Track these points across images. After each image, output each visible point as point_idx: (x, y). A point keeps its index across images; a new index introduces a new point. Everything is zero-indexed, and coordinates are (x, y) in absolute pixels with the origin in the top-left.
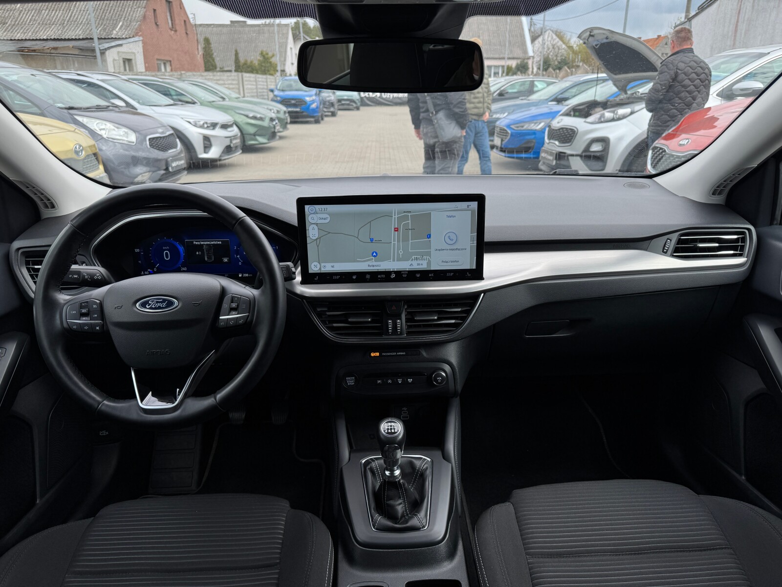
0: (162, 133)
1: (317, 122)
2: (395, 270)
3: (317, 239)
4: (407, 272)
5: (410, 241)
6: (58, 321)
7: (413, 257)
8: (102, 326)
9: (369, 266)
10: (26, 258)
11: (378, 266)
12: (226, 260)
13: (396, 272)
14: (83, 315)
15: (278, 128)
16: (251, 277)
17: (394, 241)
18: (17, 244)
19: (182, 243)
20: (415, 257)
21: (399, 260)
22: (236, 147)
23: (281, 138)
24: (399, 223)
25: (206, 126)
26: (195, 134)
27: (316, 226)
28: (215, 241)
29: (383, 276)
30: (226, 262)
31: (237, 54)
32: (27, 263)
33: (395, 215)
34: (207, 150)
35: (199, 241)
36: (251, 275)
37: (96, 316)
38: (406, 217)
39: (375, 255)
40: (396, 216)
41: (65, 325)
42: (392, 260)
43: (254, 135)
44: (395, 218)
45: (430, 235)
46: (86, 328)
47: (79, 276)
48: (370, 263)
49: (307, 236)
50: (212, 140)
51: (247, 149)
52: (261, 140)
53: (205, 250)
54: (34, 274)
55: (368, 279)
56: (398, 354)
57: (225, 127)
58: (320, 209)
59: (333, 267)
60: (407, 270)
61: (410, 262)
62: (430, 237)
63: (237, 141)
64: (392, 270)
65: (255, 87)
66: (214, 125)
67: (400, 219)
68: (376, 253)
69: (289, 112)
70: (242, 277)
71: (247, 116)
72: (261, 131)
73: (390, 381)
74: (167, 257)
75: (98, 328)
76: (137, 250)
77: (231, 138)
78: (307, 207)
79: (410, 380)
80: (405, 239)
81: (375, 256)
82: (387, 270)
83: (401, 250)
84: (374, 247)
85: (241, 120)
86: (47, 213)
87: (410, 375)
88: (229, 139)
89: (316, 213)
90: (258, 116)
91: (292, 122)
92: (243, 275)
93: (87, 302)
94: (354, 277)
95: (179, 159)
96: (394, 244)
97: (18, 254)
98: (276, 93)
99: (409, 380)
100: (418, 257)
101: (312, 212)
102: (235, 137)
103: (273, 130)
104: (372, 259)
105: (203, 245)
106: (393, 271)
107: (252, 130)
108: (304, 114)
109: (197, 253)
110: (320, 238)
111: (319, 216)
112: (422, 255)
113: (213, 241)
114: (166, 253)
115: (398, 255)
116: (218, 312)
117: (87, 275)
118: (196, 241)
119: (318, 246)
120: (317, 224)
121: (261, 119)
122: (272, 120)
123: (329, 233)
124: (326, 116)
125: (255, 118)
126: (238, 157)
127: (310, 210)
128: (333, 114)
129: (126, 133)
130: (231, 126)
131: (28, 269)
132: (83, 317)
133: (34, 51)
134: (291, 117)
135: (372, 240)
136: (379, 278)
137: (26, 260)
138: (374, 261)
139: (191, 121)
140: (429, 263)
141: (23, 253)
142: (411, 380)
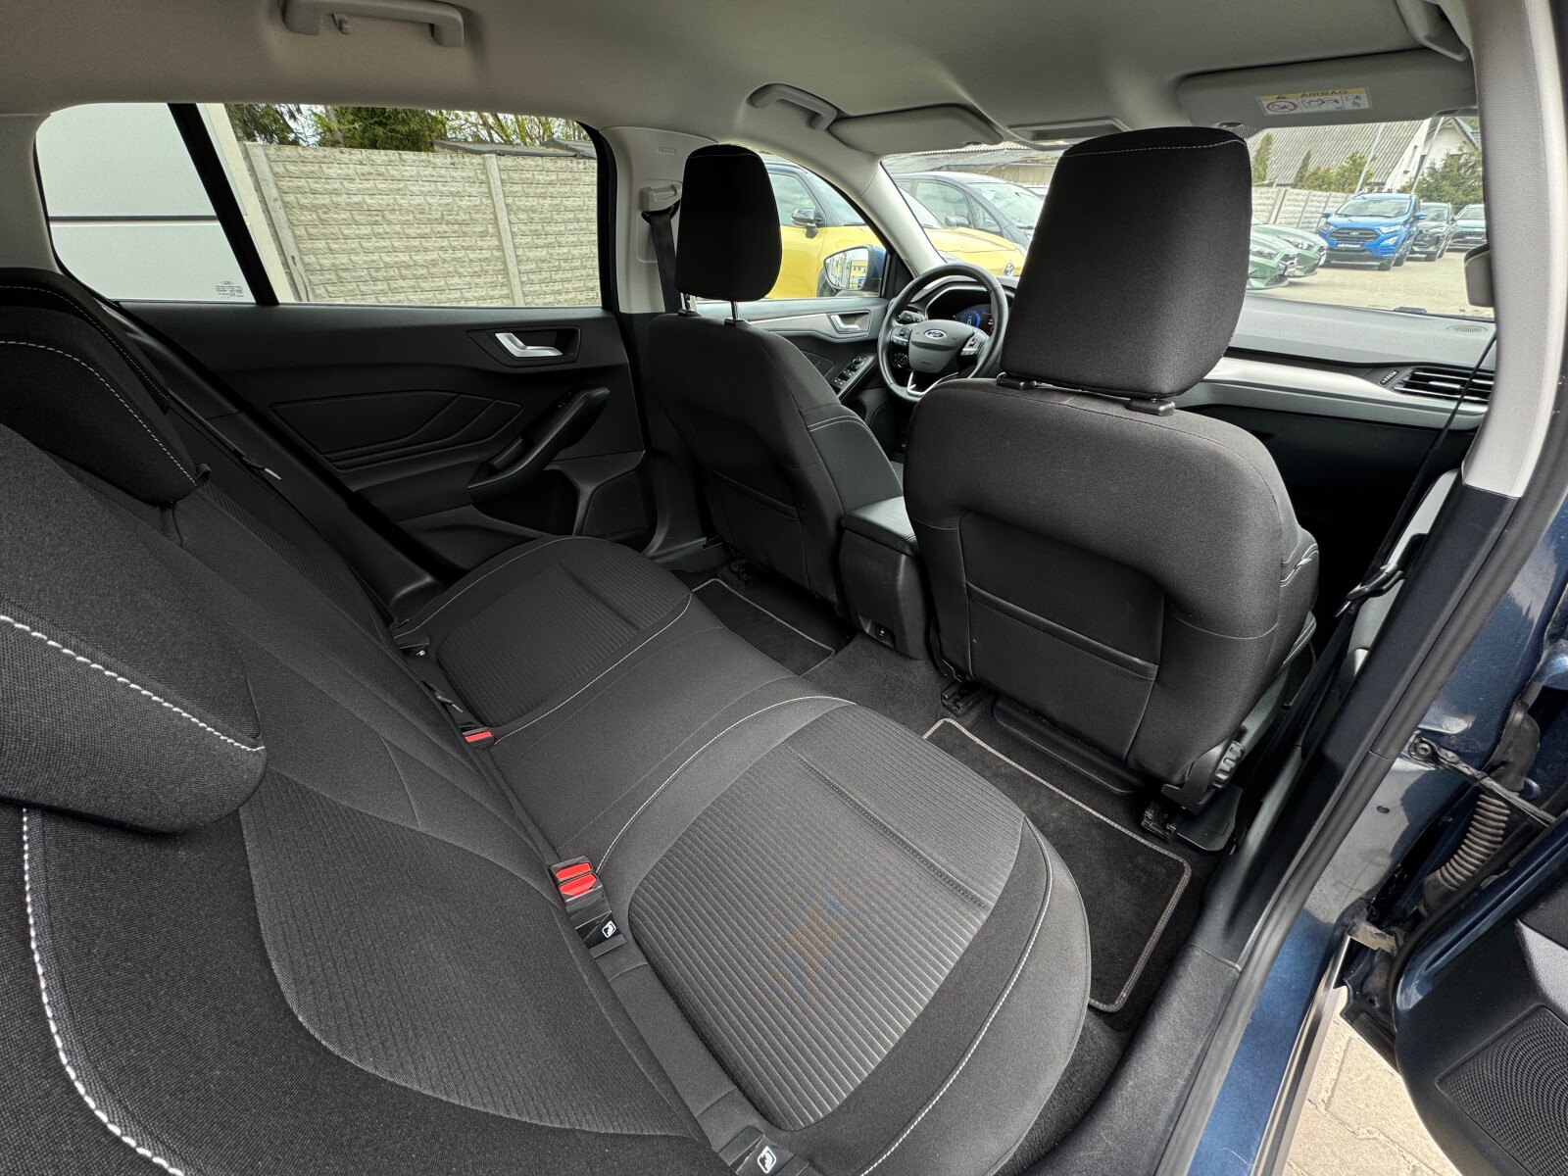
1: (1383, 268)
8: (908, 343)
14: (901, 335)
15: (1293, 270)
31: (1308, 156)
65: (1301, 209)
69: (1331, 250)
90: (1267, 251)
91: (1327, 266)
98: (1332, 219)
108: (1364, 253)
116: (963, 346)
121: (1270, 256)
122: (1286, 258)
124: (1411, 259)
133: (1037, 161)
134: (1330, 257)
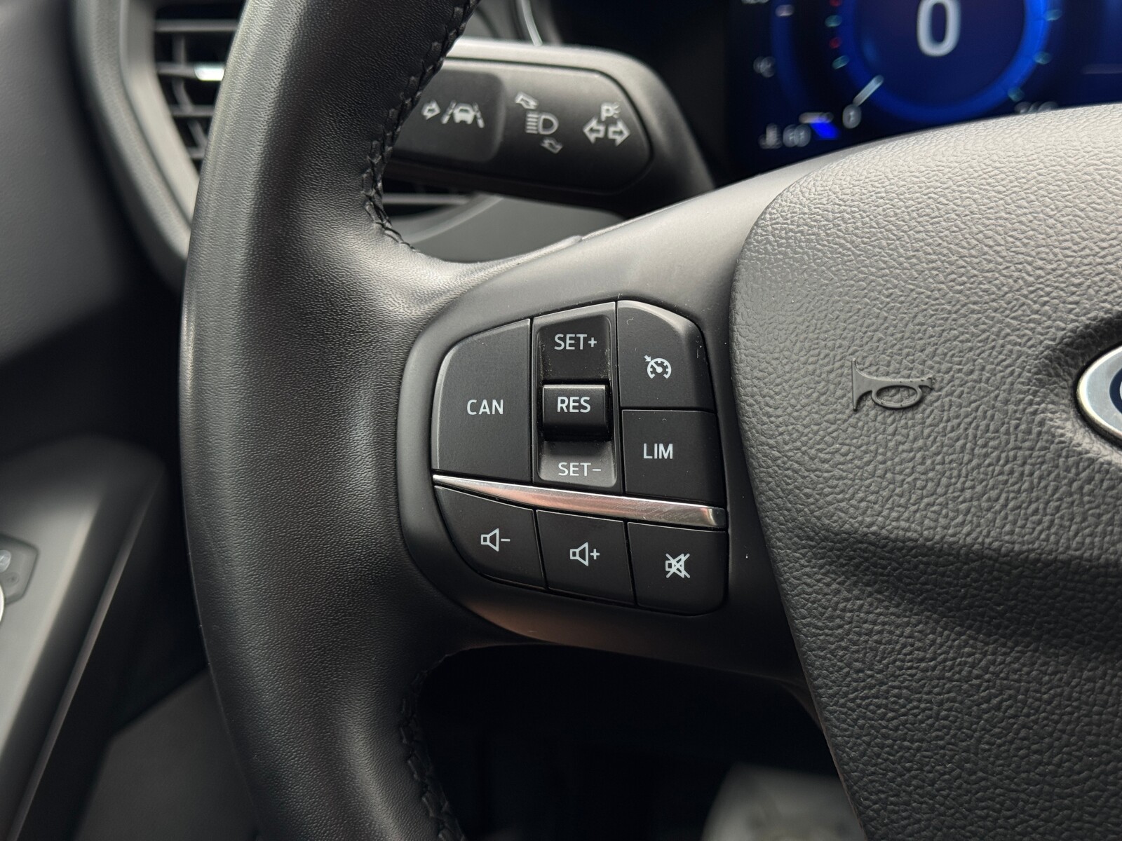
8: (711, 550)
10: (160, 16)
32: (163, 49)
37: (665, 452)
46: (583, 554)
47: (488, 111)
54: (198, 120)
74: (938, 34)
75: (677, 566)
93: (594, 325)
117: (540, 109)
131: (167, 85)
132: (557, 454)
137: (157, 34)
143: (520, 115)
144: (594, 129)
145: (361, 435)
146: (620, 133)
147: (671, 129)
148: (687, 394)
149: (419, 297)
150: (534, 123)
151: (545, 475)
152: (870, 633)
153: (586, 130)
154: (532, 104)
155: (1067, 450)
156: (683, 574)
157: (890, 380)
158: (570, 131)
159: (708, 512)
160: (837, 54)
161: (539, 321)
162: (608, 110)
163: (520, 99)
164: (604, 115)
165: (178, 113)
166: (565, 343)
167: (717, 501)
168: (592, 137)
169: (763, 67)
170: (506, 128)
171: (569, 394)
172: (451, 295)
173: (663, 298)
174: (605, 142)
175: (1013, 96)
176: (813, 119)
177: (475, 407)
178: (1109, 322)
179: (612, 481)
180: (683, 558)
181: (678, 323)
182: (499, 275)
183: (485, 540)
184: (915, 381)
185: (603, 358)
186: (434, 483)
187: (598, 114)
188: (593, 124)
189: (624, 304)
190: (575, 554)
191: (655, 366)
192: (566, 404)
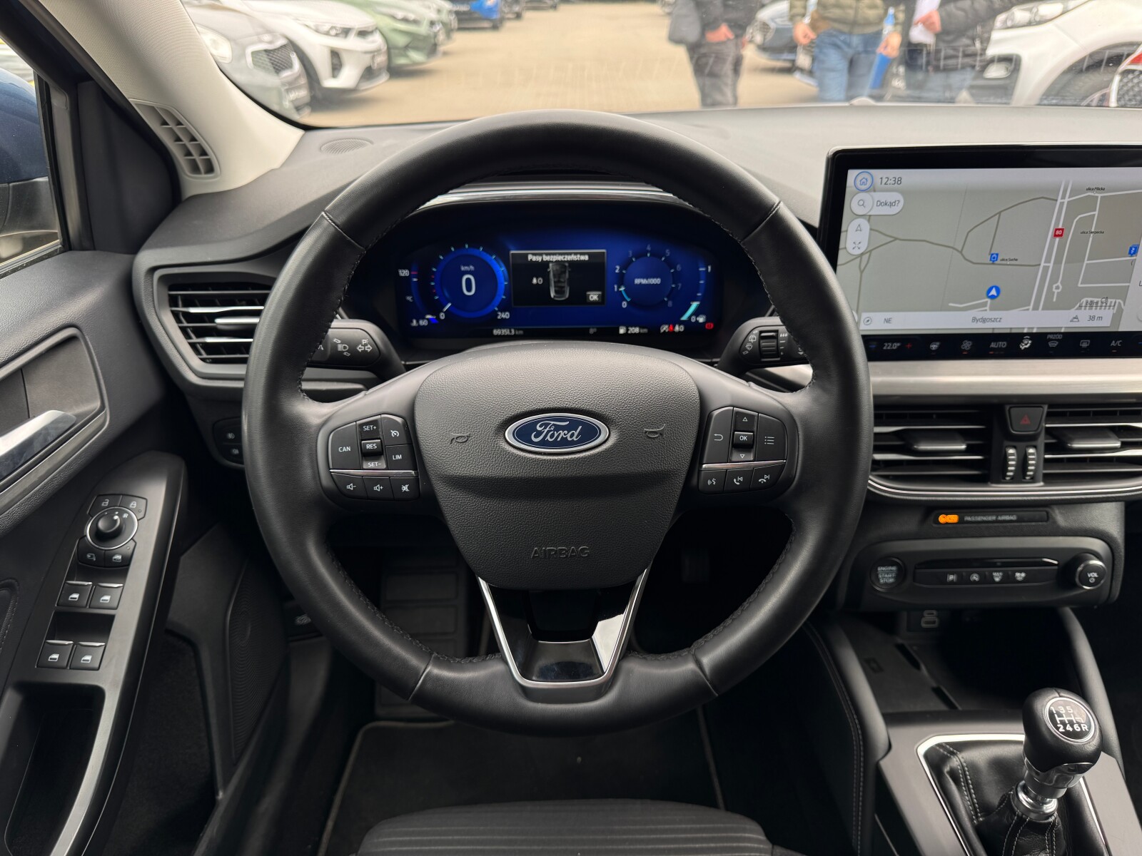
0: (270, 42)
1: (495, 27)
2: (1035, 331)
3: (862, 254)
4: (1060, 337)
5: (1086, 262)
6: (308, 473)
7: (1084, 300)
8: (414, 483)
9: (975, 320)
10: (170, 289)
11: (995, 320)
12: (594, 296)
13: (1033, 336)
14: (369, 455)
15: (441, 37)
16: (644, 334)
17: (1048, 260)
18: (147, 258)
19: (504, 257)
20: (1089, 299)
21: (1049, 306)
22: (380, 69)
23: (445, 54)
24: (1069, 219)
25: (333, 32)
26: (317, 47)
27: (866, 222)
28: (576, 254)
29: (1003, 344)
30: (594, 303)
32: (173, 301)
33: (1063, 197)
34: (336, 73)
35: (541, 254)
36: (645, 331)
37: (399, 457)
38: (1089, 204)
39: (994, 293)
40: (1066, 200)
41: (325, 481)
42: (1031, 307)
43: (407, 47)
44: (1062, 204)
45: (1137, 248)
46: (378, 488)
47: (325, 344)
48: (977, 313)
49: (841, 246)
50: (345, 57)
51: (396, 72)
52: (416, 56)
53: (551, 274)
54: (189, 327)
55: (965, 350)
56: (1000, 518)
57: (363, 34)
58: (884, 180)
59: (888, 321)
60: (1063, 331)
61: (1073, 312)
62: (1135, 252)
63: (381, 59)
64: (1025, 331)
66: (346, 32)
67: (1074, 208)
68: (998, 290)
69: (457, 13)
70: (626, 334)
71: (393, 17)
72: (417, 42)
73: (975, 577)
74: (469, 289)
75: (405, 488)
76: (404, 273)
77: (374, 53)
78: (852, 175)
79: (1020, 576)
80: (1075, 258)
81: (993, 297)
82: (1014, 331)
83: (1059, 284)
84: (996, 275)
85: (386, 23)
86: (195, 184)
87: (1020, 565)
88: (371, 55)
89: (872, 189)
90: (412, 16)
91: (460, 29)
92: (628, 330)
93: (374, 423)
94: (934, 346)
95: (299, 88)
96: (1046, 269)
97: (152, 281)
99: (1018, 575)
100: (1095, 300)
101: (863, 187)
102: (378, 51)
103: (432, 41)
104: (984, 304)
105: (548, 262)
106: (1027, 334)
107: (401, 41)
108: (476, 15)
109: (535, 281)
110: (871, 251)
111: (879, 196)
112: (1106, 295)
113: (570, 254)
114: (468, 281)
115: (1050, 292)
116: (698, 454)
117: (342, 343)
118: (534, 254)
119: (862, 272)
120: (869, 218)
121: (415, 22)
122: (432, 23)
123: (896, 239)
124: (509, 19)
125: (405, 20)
126: (382, 86)
127: (858, 183)
128: (518, 16)
129: (214, 42)
130: (371, 32)
131: (176, 315)
132: (368, 461)
134: (460, 21)
135: (994, 258)
136: (993, 349)
137: (170, 295)
138: (987, 308)
139: (311, 24)
140: (1117, 317)
141: (163, 279)
142: (1023, 575)
143: (336, 345)
144: (360, 348)
145: (306, 461)
146: (369, 348)
147: (385, 345)
148: (404, 440)
149: (319, 417)
150: (340, 348)
151: (364, 467)
152: (459, 501)
153: (358, 348)
154: (339, 342)
155: (504, 450)
156: (407, 490)
157: (459, 435)
158: (353, 349)
159: (413, 472)
160: (436, 295)
161: (358, 422)
162: (364, 341)
163: (335, 340)
164: (363, 343)
165: (181, 325)
166: (367, 428)
167: (415, 469)
168: (360, 350)
169: (409, 298)
170: (331, 350)
171: (370, 443)
172: (329, 415)
173: (394, 413)
174: (364, 351)
175: (496, 309)
176: (429, 317)
177: (341, 450)
178: (511, 417)
179: (385, 467)
180: (407, 486)
181: (399, 420)
182: (343, 407)
183: (348, 487)
184: (465, 435)
185: (378, 432)
186: (331, 472)
187: (361, 343)
188: (360, 346)
189: (383, 416)
190: (375, 488)
191: (394, 433)
192: (369, 447)
